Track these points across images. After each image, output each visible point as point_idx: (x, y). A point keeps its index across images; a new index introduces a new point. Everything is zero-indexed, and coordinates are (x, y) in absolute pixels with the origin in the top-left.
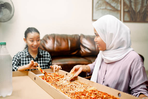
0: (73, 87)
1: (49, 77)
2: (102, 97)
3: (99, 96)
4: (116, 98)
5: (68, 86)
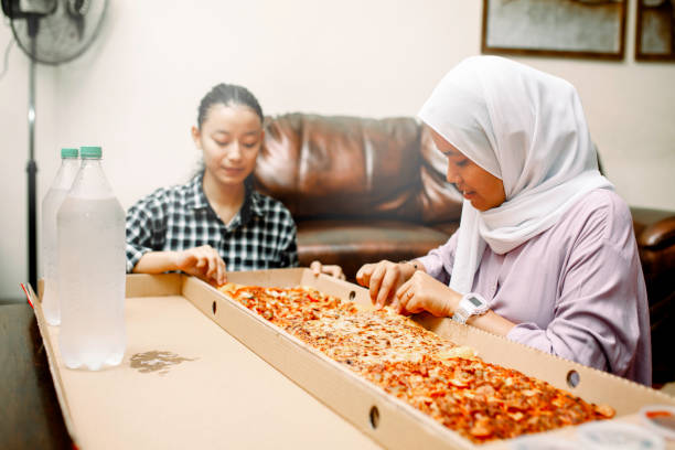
0: (377, 343)
2: (497, 385)
3: (487, 380)
4: (557, 391)
5: (357, 339)
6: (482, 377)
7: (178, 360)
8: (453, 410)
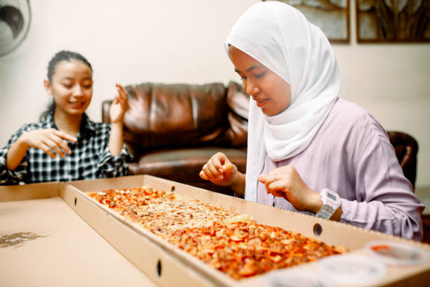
0: (183, 216)
1: (119, 197)
2: (263, 238)
3: (256, 235)
4: (307, 239)
5: (170, 215)
6: (254, 233)
7: (34, 237)
8: (229, 257)
